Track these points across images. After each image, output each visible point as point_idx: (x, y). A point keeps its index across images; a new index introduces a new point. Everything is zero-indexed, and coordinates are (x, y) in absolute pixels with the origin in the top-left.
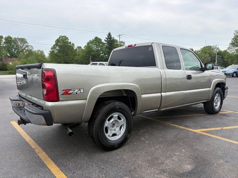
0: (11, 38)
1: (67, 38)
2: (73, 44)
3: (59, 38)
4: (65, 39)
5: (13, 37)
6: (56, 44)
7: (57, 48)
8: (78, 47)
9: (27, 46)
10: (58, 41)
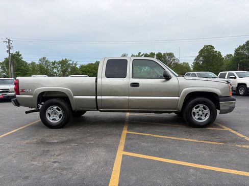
0: (161, 54)
1: (213, 47)
2: (219, 52)
3: (204, 48)
4: (211, 49)
5: (162, 53)
6: (200, 55)
7: (201, 58)
8: (228, 55)
9: (174, 60)
10: (202, 51)
